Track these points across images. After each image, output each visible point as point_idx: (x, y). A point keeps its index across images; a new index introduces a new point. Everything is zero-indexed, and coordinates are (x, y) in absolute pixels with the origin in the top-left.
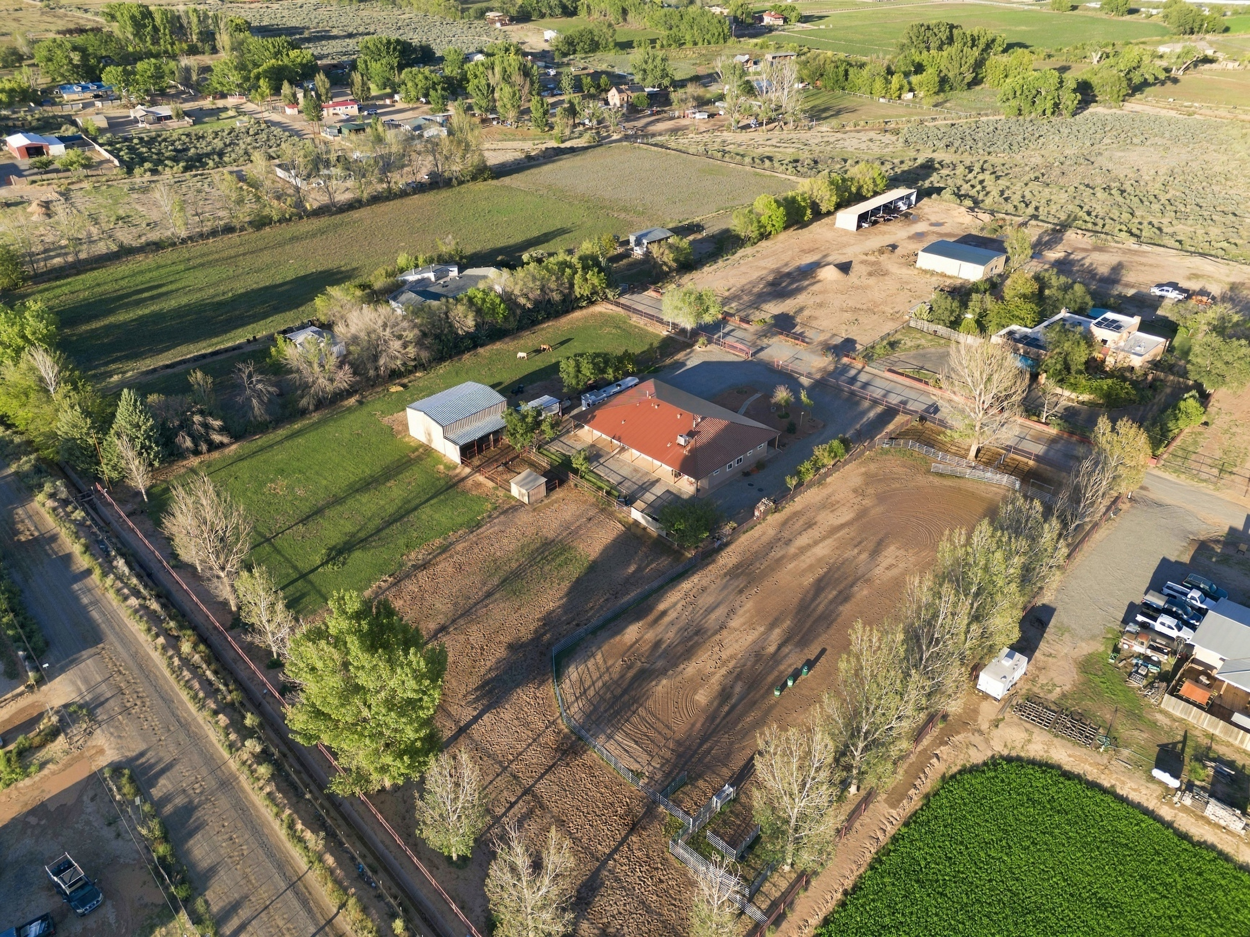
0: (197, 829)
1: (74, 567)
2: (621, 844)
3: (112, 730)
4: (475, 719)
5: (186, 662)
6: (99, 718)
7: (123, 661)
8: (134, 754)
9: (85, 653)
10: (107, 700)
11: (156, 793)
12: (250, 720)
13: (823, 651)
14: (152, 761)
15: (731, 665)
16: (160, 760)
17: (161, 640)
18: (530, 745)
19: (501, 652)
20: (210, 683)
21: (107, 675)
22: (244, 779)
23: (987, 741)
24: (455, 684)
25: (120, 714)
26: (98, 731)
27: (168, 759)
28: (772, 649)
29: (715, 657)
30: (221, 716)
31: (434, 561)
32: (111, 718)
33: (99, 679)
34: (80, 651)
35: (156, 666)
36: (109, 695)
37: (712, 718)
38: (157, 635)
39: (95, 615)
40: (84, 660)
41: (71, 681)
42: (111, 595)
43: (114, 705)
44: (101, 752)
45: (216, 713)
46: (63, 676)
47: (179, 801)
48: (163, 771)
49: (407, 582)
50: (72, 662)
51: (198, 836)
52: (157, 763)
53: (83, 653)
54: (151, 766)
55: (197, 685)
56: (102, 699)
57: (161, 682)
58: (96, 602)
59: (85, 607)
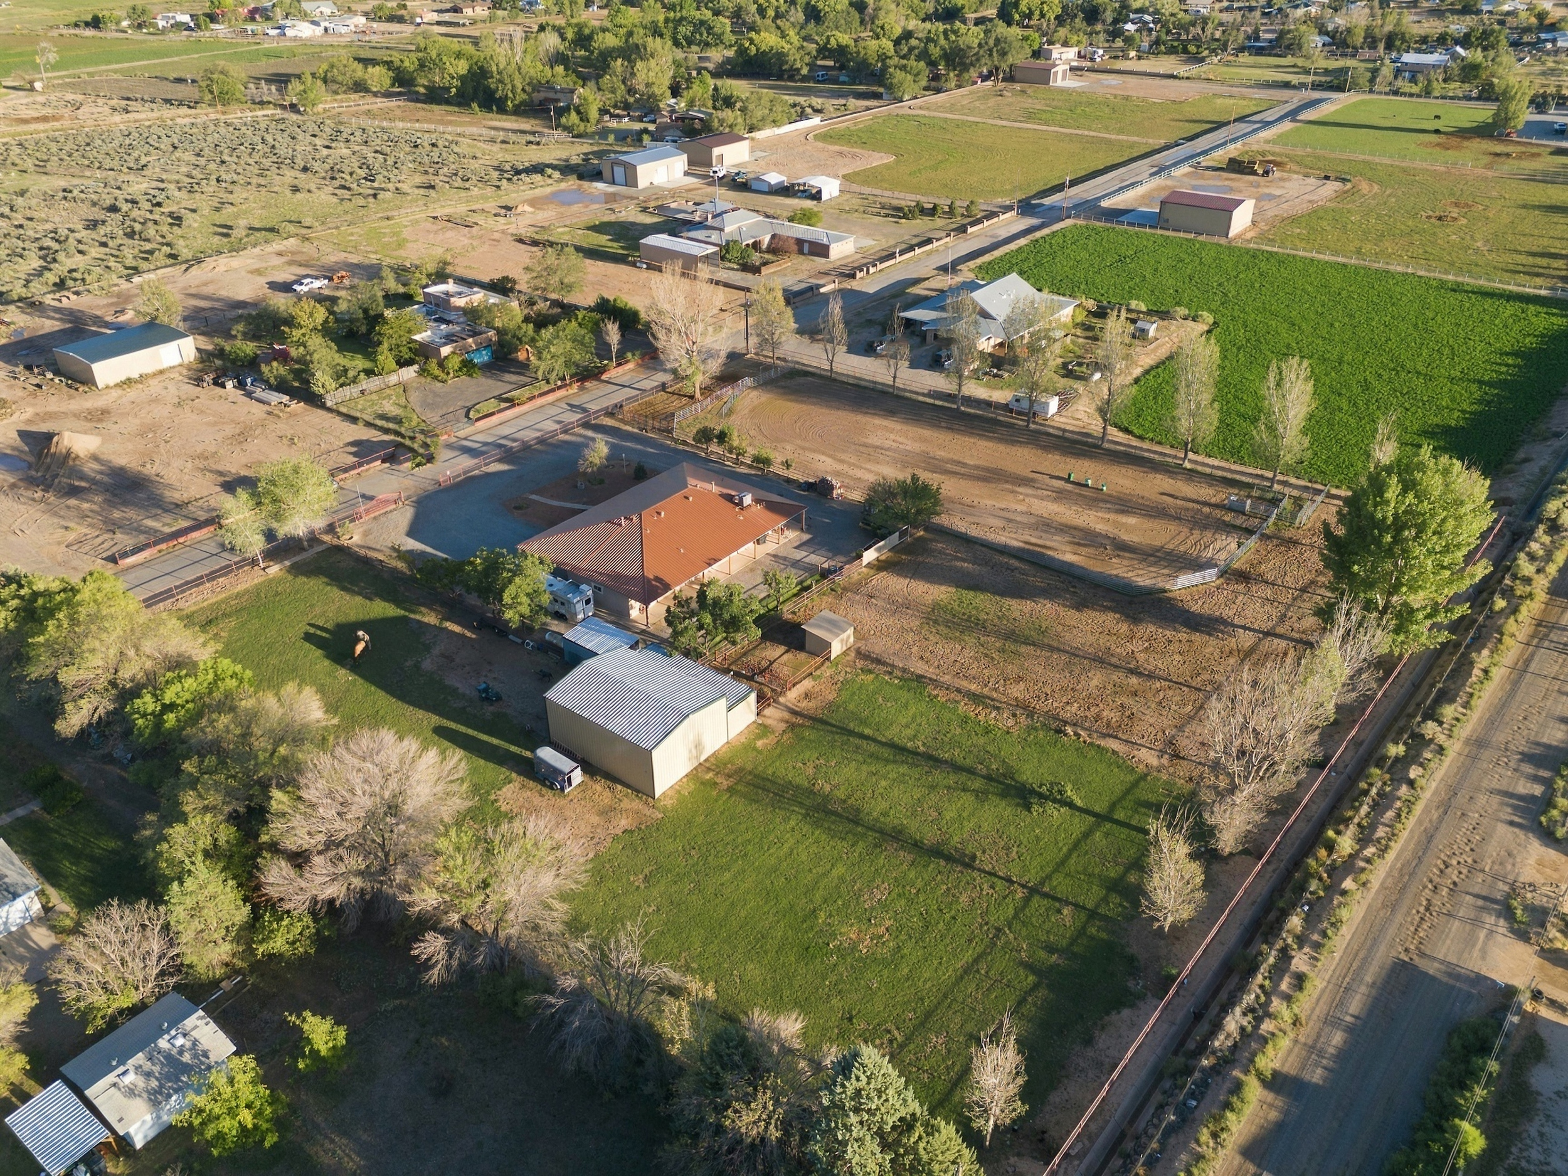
0: (1538, 744)
1: (1274, 1115)
3: (1509, 867)
4: (1248, 629)
5: (1364, 840)
6: (1506, 888)
7: (1408, 913)
8: (1517, 830)
9: (1432, 968)
10: (1477, 896)
11: (1538, 790)
12: (1396, 750)
14: (1509, 810)
16: (1503, 804)
17: (1348, 884)
19: (1145, 627)
20: (1375, 806)
21: (1443, 918)
22: (1465, 731)
25: (1483, 871)
26: (1521, 879)
27: (1496, 799)
30: (1412, 775)
31: (1013, 702)
32: (1496, 878)
33: (1457, 923)
34: (1433, 979)
35: (1389, 874)
36: (1469, 898)
38: (1344, 893)
39: (1355, 1005)
40: (1442, 962)
41: (1483, 958)
42: (1305, 1002)
43: (1478, 884)
44: (1540, 863)
45: (1411, 783)
46: (1484, 972)
47: (1528, 769)
48: (1511, 795)
49: (1064, 715)
50: (1458, 977)
51: (1545, 740)
52: (1507, 805)
53: (1431, 972)
54: (1515, 808)
55: (1390, 814)
56: (1480, 903)
57: (1408, 855)
58: (1331, 1021)
59: (1350, 1030)
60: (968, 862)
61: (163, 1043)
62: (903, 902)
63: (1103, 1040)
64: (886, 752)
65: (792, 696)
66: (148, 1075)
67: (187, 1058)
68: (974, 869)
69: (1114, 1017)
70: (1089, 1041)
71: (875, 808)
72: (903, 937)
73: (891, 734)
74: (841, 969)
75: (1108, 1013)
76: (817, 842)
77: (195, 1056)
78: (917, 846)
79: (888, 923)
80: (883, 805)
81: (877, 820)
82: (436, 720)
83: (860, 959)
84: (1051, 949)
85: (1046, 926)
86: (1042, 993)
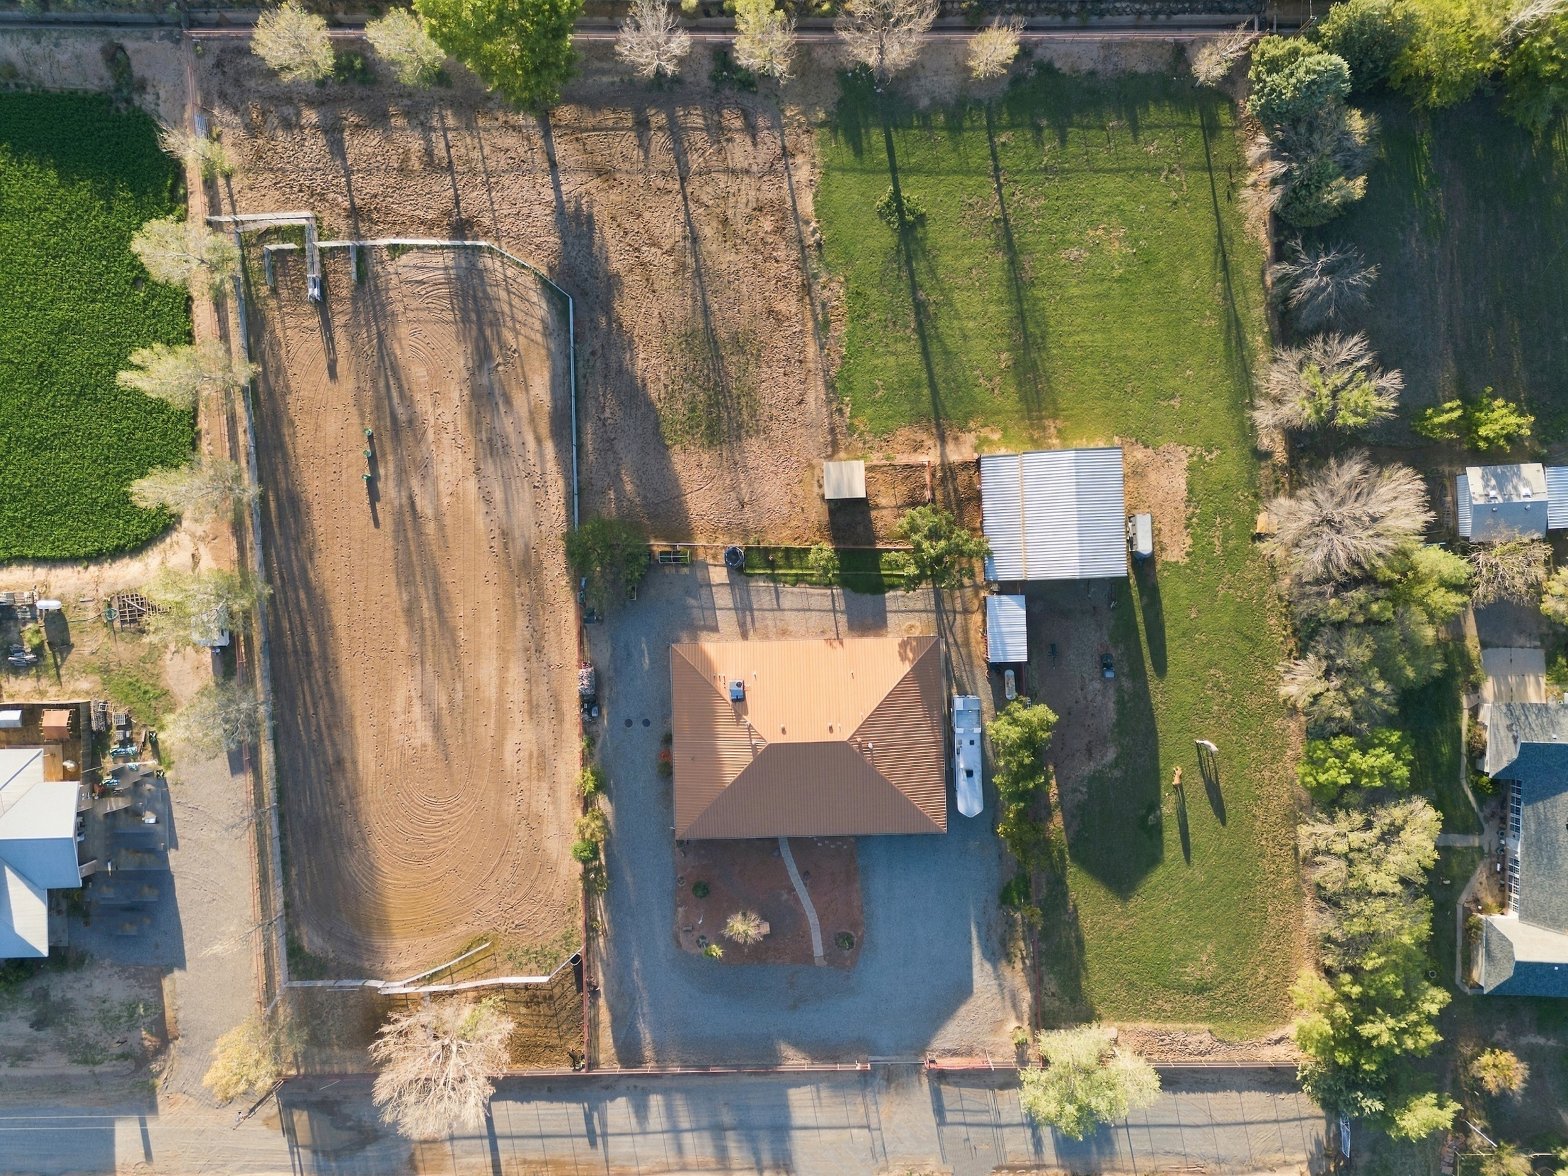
2: (349, 191)
4: (557, 187)
13: (377, 524)
15: (430, 436)
18: (492, 203)
19: (617, 264)
23: (193, 535)
24: (612, 197)
28: (415, 483)
29: (451, 428)
31: (807, 300)
37: (395, 369)
49: (794, 255)
60: (1003, 223)
61: (1500, 500)
62: (1067, 237)
63: (1086, 66)
64: (934, 348)
65: (930, 457)
66: (1515, 488)
67: (1493, 482)
68: (1005, 216)
69: (1065, 69)
70: (1092, 73)
71: (999, 313)
72: (1095, 217)
73: (916, 359)
74: (1145, 234)
75: (1064, 75)
76: (1059, 323)
77: (1488, 480)
78: (1014, 263)
79: (1091, 233)
80: (992, 308)
81: (1010, 302)
82: (1153, 684)
83: (1131, 228)
84: (1039, 130)
85: (1022, 144)
86: (1076, 118)
